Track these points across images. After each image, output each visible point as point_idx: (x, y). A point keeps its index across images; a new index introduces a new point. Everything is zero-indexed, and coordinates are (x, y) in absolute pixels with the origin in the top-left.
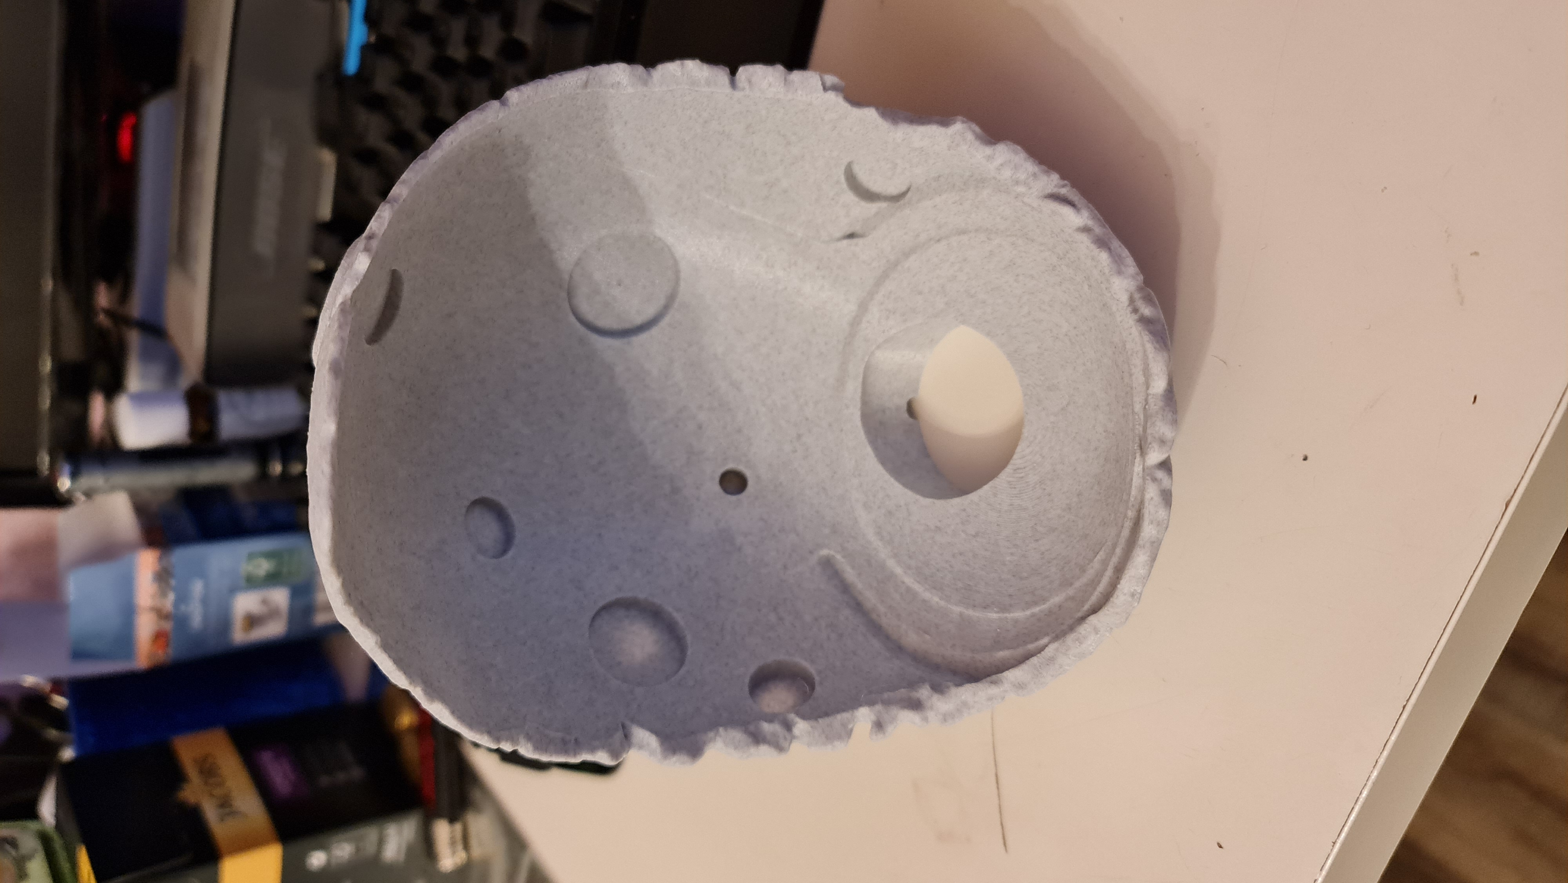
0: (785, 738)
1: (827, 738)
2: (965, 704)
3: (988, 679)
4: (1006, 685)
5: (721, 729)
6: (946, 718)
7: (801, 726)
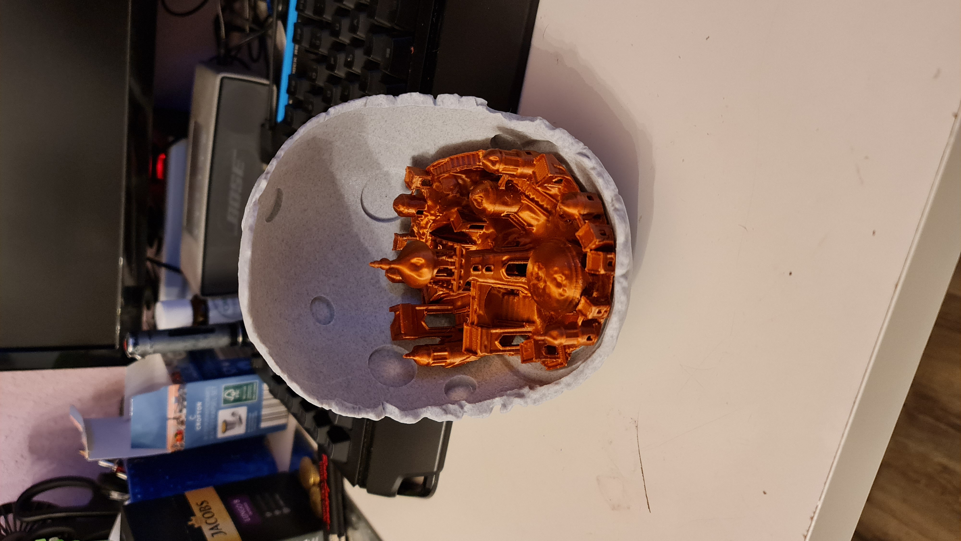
0: (460, 412)
1: (480, 412)
2: (544, 394)
3: (555, 382)
4: (562, 385)
5: (429, 407)
6: (535, 401)
7: (468, 406)
